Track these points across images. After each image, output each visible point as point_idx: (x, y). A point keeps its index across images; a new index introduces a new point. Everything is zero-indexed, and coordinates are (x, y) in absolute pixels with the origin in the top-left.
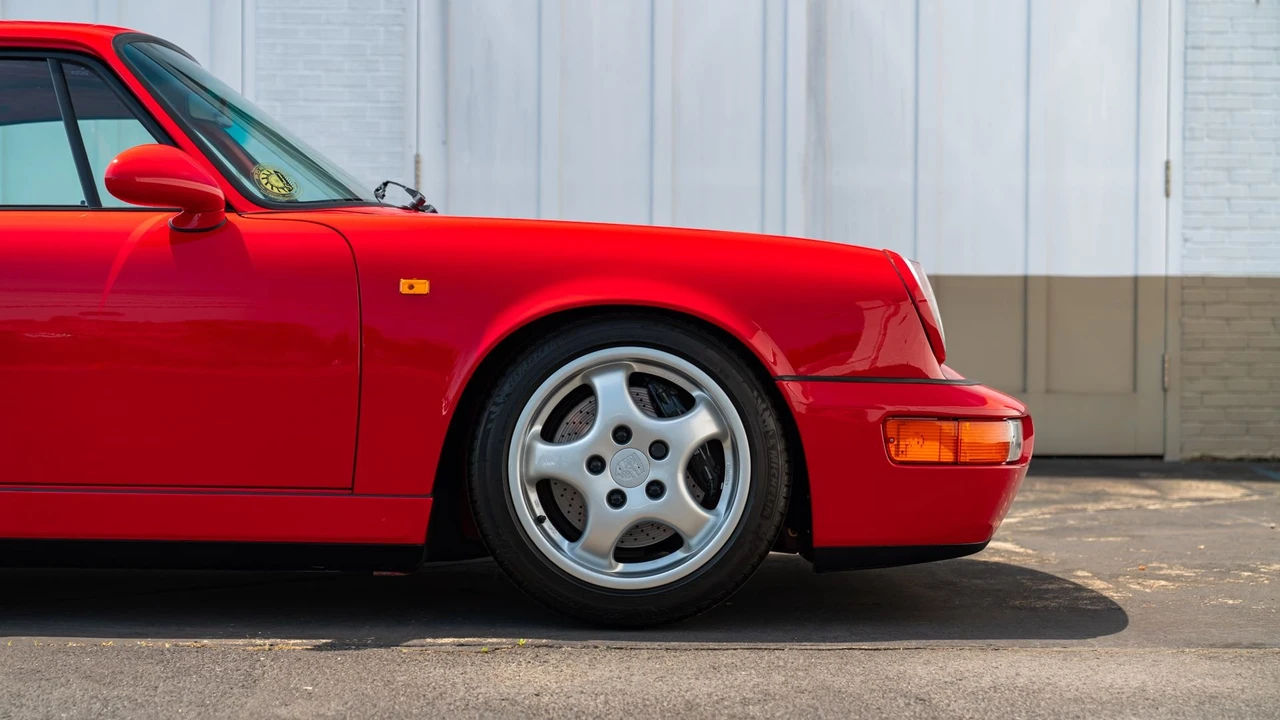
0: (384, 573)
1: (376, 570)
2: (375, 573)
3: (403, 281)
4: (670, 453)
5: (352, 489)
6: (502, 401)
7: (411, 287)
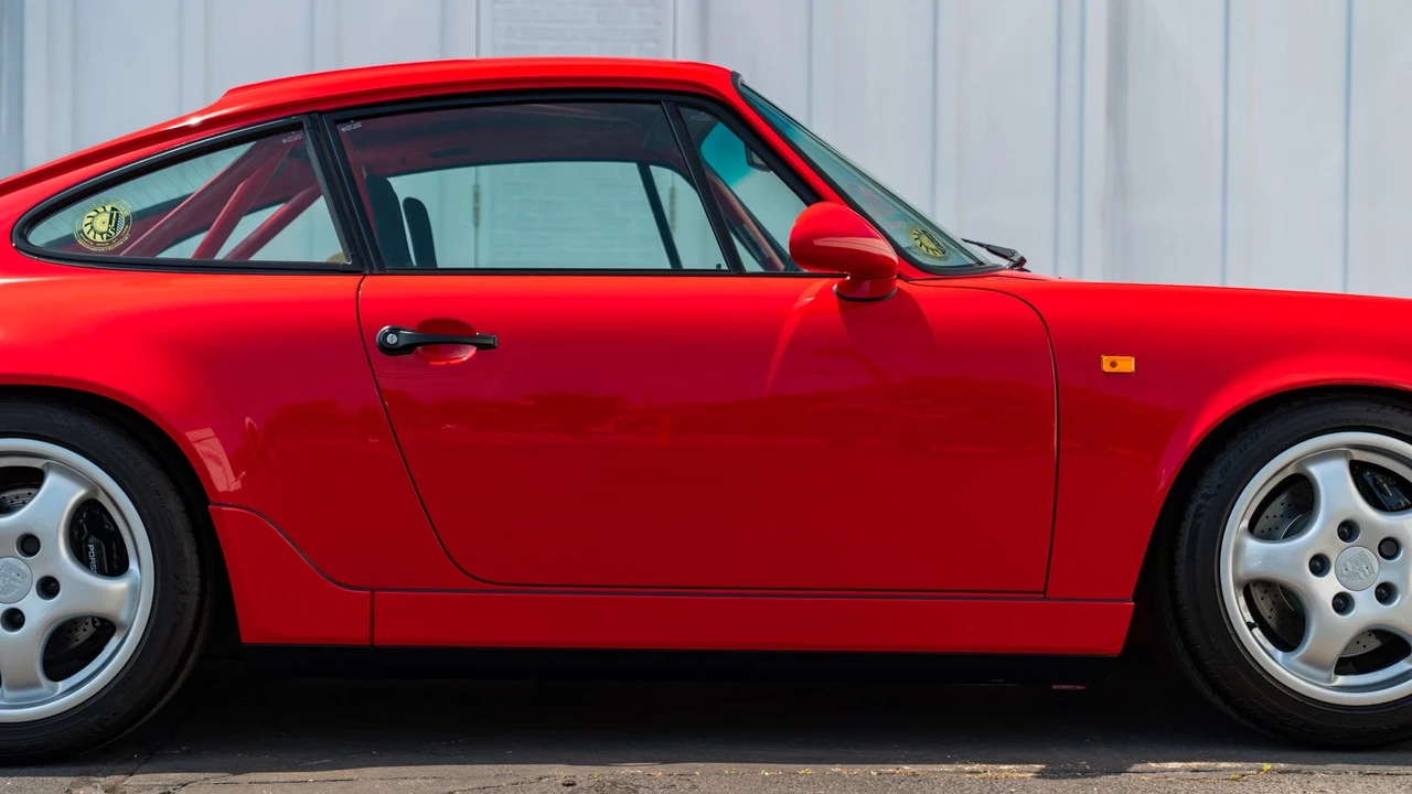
0: (1065, 687)
1: (1056, 684)
2: (1054, 687)
3: (1104, 358)
4: (1402, 553)
5: (1044, 593)
6: (1212, 493)
7: (1113, 364)
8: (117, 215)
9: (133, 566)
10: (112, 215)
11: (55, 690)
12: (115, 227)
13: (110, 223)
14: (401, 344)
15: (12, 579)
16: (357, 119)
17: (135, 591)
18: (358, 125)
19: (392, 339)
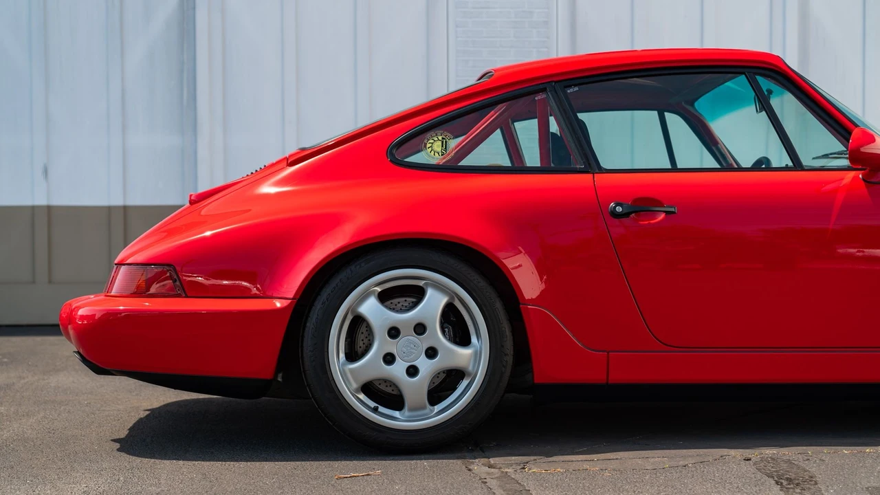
8: (446, 142)
9: (474, 339)
10: (443, 142)
11: (432, 411)
12: (446, 148)
13: (442, 146)
14: (624, 212)
15: (411, 348)
16: (575, 85)
17: (477, 355)
18: (576, 89)
19: (619, 209)
